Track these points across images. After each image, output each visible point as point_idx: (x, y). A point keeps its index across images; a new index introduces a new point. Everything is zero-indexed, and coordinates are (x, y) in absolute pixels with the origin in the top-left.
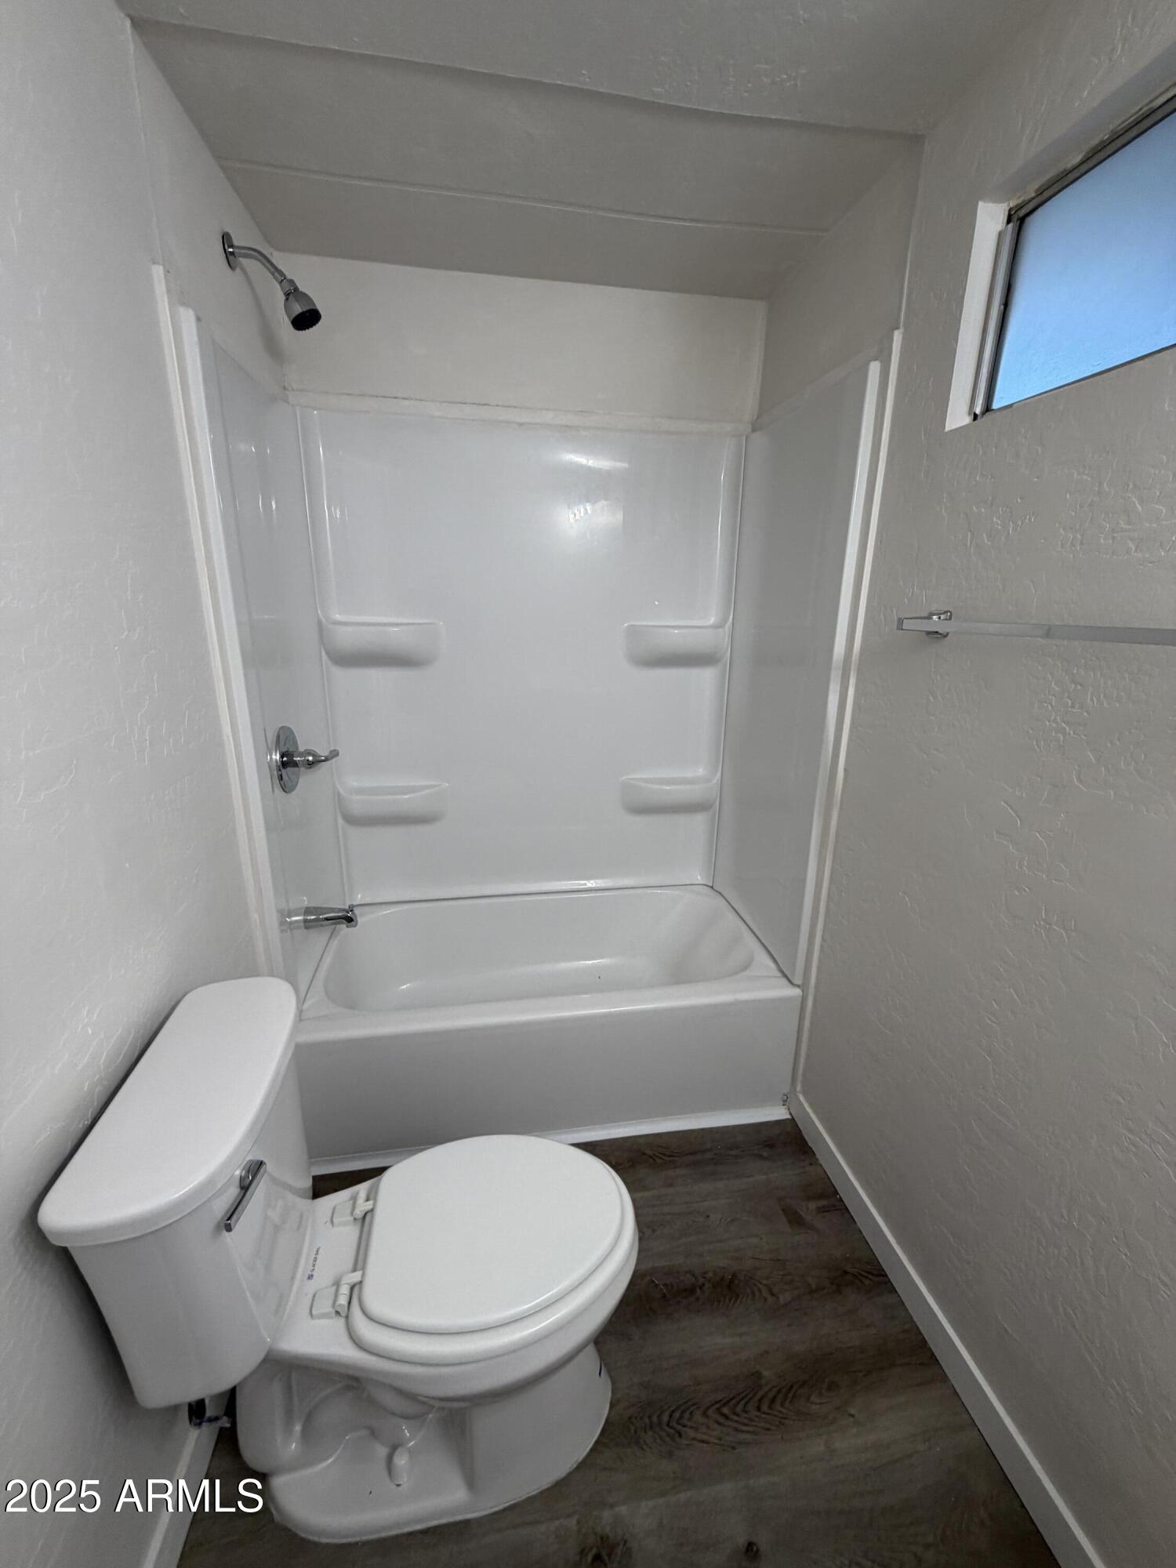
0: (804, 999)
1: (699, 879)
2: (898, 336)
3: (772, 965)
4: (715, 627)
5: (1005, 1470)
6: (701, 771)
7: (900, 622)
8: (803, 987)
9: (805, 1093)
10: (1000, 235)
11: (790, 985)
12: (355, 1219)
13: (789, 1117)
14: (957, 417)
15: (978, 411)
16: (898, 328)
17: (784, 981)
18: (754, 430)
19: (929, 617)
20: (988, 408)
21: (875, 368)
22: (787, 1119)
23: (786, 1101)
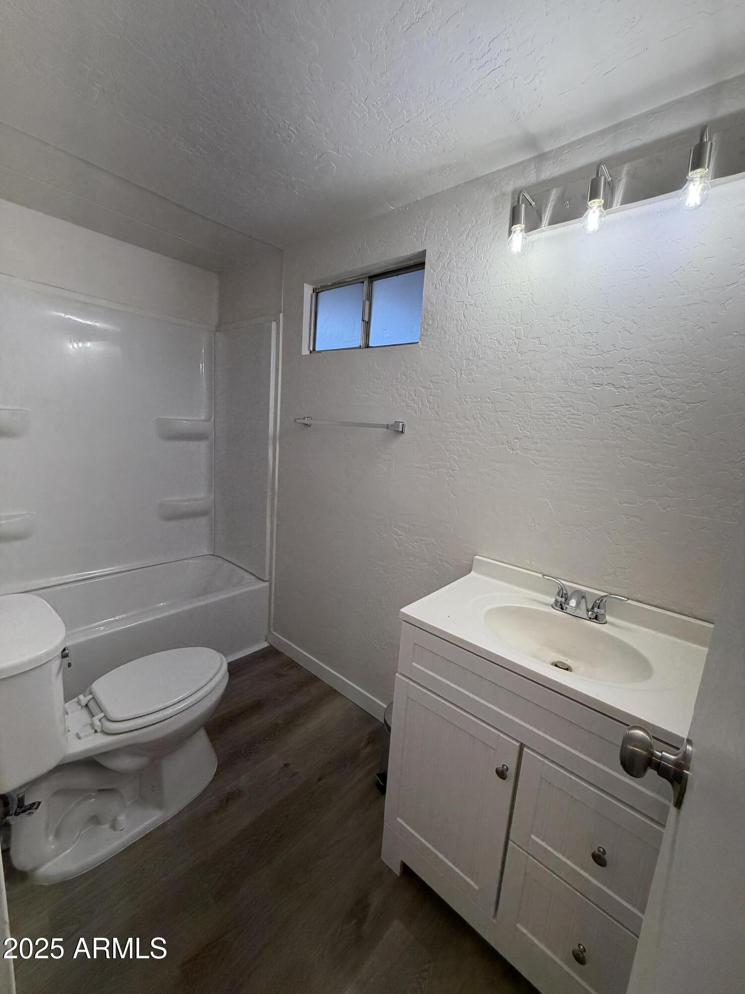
0: (270, 585)
1: (207, 553)
2: (281, 316)
3: (253, 577)
4: (204, 421)
5: (360, 706)
6: (203, 495)
7: (295, 420)
8: (269, 581)
9: (275, 630)
10: (312, 295)
11: (263, 582)
12: (82, 707)
13: (269, 645)
14: (305, 351)
15: (311, 350)
16: (281, 312)
17: (260, 581)
18: (217, 331)
19: (304, 418)
20: (314, 350)
21: (274, 324)
22: (268, 646)
23: (267, 639)
